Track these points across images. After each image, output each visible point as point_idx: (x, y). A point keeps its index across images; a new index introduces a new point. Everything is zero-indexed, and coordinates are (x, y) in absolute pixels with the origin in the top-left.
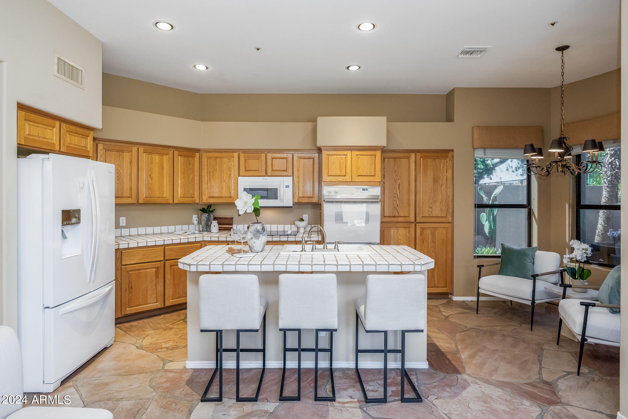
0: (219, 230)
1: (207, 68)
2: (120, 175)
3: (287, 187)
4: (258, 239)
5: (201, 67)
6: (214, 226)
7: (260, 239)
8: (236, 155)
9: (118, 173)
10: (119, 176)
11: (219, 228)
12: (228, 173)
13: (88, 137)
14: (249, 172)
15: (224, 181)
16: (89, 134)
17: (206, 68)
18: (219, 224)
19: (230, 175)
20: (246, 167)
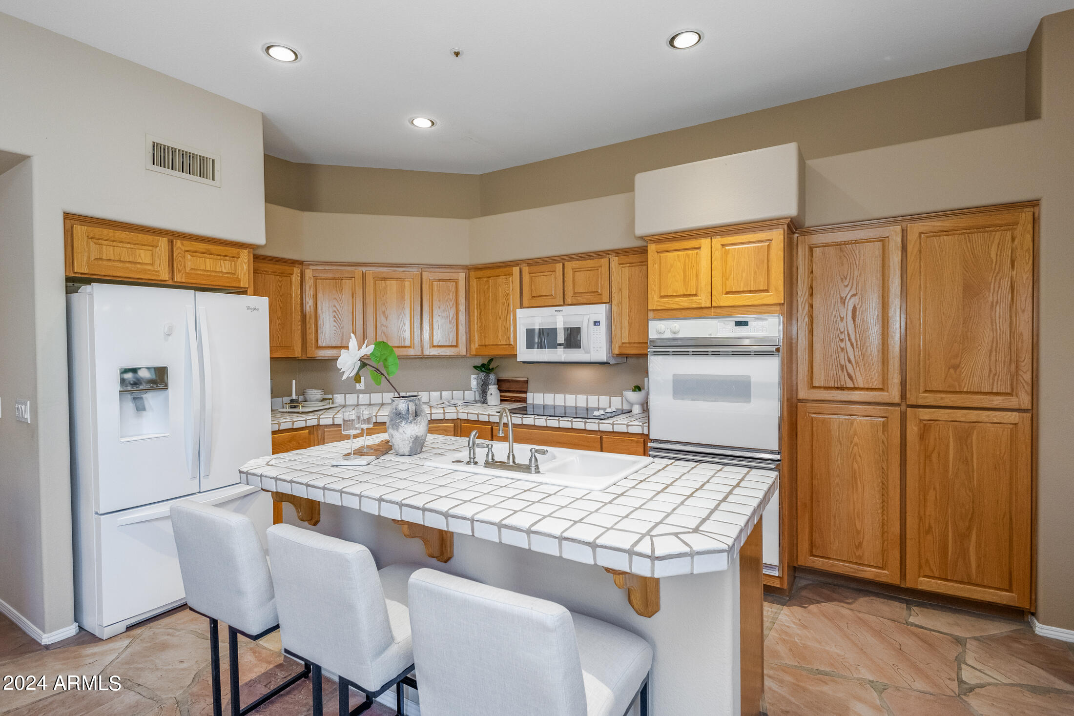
0: (501, 400)
1: (433, 124)
2: (338, 313)
3: (596, 323)
4: (397, 429)
5: (422, 123)
6: (491, 394)
7: (401, 430)
8: (516, 270)
9: (335, 311)
10: (337, 316)
11: (501, 396)
12: (506, 303)
13: (237, 258)
14: (538, 301)
15: (500, 317)
16: (238, 253)
17: (430, 124)
18: (501, 391)
19: (508, 306)
20: (531, 290)
